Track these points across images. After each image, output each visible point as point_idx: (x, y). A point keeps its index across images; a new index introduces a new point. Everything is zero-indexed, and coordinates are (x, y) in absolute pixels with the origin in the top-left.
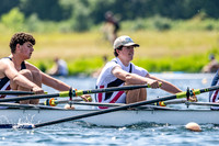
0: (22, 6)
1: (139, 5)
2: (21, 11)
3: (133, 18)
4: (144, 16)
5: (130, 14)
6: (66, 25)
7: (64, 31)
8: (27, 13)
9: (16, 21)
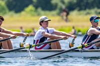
0: (34, 4)
1: (87, 3)
2: (34, 6)
3: (85, 9)
4: (90, 8)
5: (83, 7)
6: (54, 12)
7: (53, 15)
8: (36, 7)
9: (31, 11)
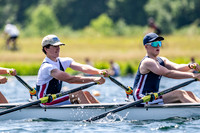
0: (110, 12)
2: (110, 16)
